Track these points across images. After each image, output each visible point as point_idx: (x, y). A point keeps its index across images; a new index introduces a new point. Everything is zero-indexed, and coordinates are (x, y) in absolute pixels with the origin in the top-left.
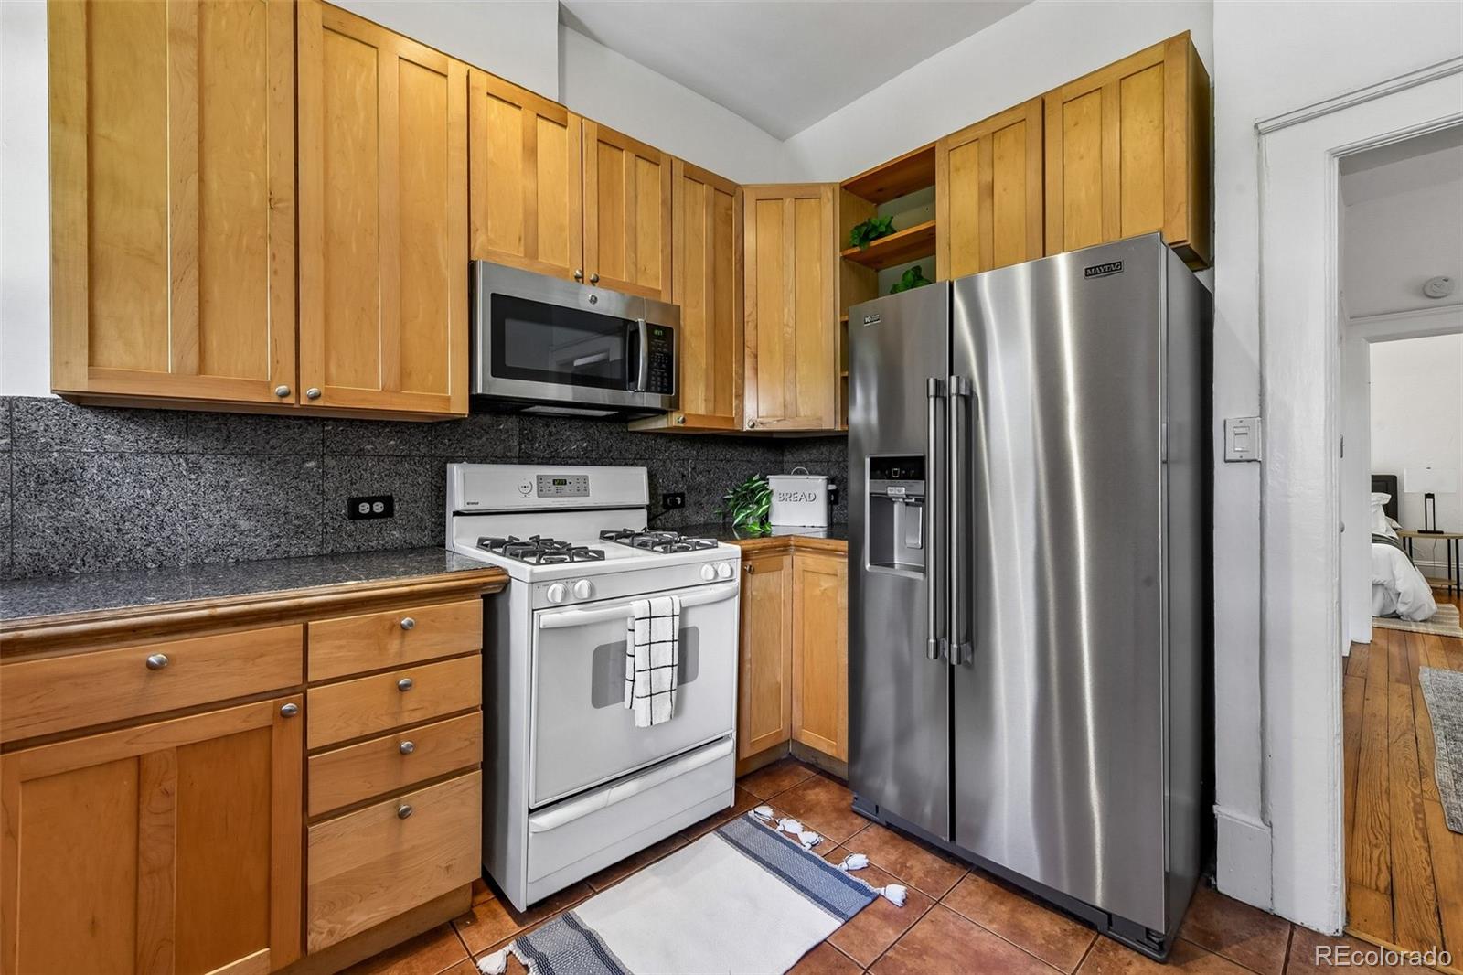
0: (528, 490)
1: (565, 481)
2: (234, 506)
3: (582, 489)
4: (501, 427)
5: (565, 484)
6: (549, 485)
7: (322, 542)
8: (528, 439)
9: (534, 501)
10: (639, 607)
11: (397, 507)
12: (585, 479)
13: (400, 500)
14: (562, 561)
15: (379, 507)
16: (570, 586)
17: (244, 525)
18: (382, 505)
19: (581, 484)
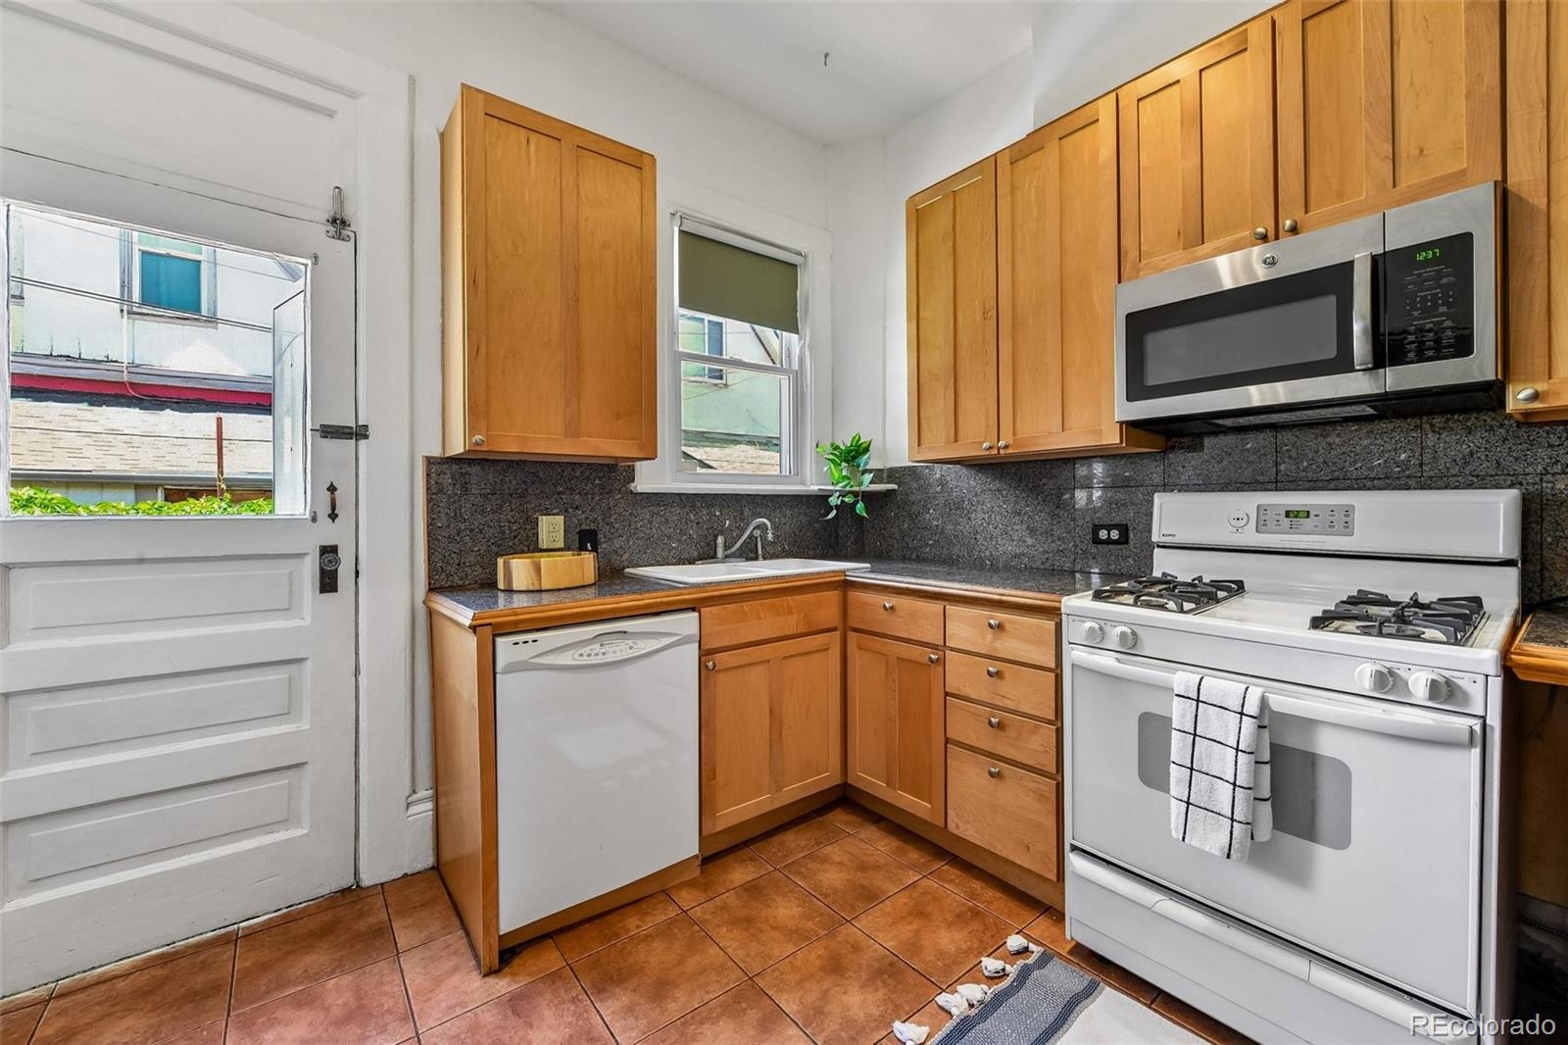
0: (1241, 523)
1: (1308, 512)
2: (1024, 527)
3: (1339, 526)
4: (1249, 446)
5: (1308, 516)
6: (1278, 518)
7: (1074, 560)
8: (1290, 457)
9: (1251, 538)
10: (1183, 680)
11: (1131, 536)
12: (1348, 511)
13: (1134, 528)
14: (1162, 607)
15: (1115, 535)
16: (1107, 629)
17: (1030, 541)
18: (1117, 532)
19: (1339, 517)
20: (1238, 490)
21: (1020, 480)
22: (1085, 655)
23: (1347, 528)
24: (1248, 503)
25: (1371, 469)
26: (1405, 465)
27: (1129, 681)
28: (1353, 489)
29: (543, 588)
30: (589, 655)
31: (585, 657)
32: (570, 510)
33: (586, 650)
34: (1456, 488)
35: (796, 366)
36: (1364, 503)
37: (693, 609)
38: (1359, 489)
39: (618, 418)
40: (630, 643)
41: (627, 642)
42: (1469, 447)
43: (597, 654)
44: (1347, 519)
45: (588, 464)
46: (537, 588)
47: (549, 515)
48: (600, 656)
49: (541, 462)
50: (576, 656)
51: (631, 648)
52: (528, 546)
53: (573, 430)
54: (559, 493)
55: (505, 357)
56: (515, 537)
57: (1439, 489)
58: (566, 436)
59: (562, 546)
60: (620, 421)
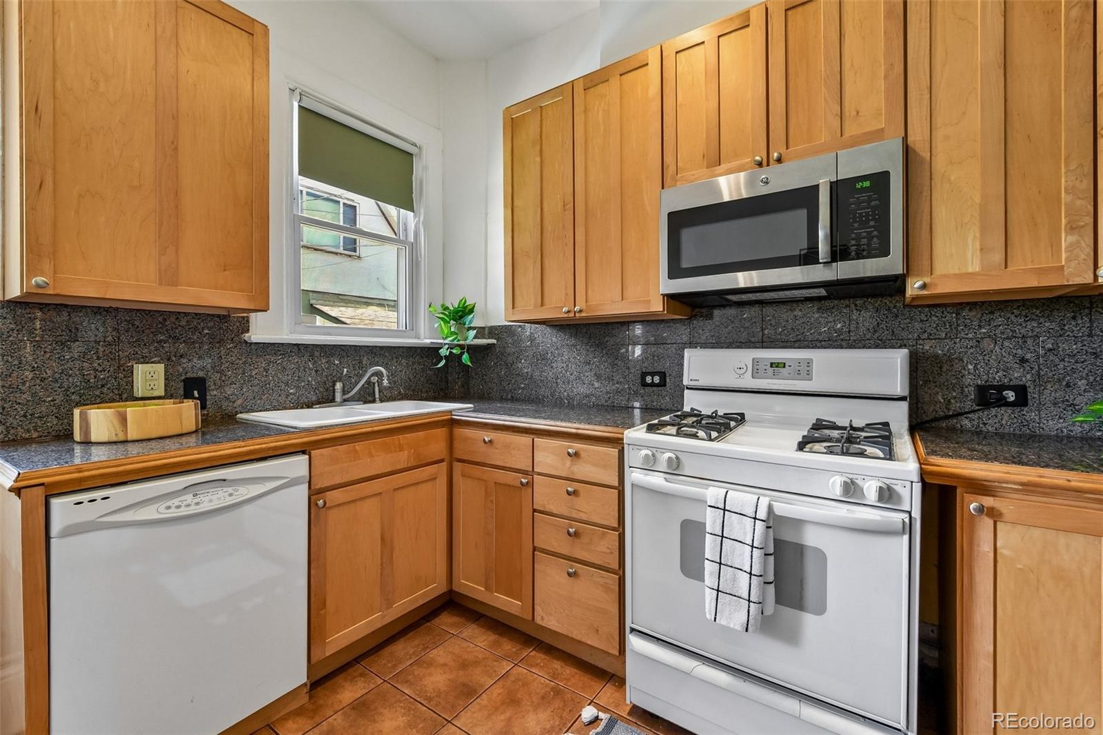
0: (742, 371)
1: (784, 363)
2: (593, 373)
3: (803, 373)
4: (745, 316)
5: (784, 367)
6: (766, 367)
7: (629, 399)
8: (771, 324)
9: (749, 382)
10: (713, 494)
11: (668, 380)
12: (809, 363)
13: (670, 375)
14: (695, 436)
15: (657, 379)
16: (658, 455)
17: (597, 385)
19: (803, 368)
20: (738, 347)
21: (590, 338)
22: (641, 476)
23: (809, 376)
24: (746, 356)
25: (820, 334)
26: (839, 332)
27: (673, 496)
28: (809, 348)
29: (129, 439)
30: (178, 507)
31: (173, 510)
32: (174, 359)
33: (176, 502)
34: (869, 348)
35: (411, 238)
36: (818, 357)
37: (304, 452)
38: (813, 348)
39: (225, 270)
40: (230, 490)
41: (225, 489)
42: (877, 320)
43: (188, 505)
44: (808, 369)
45: (196, 314)
46: (121, 438)
47: (147, 363)
48: (193, 507)
49: (138, 310)
50: (162, 509)
51: (231, 495)
52: (120, 395)
53: (170, 277)
54: (161, 341)
55: (80, 196)
56: (103, 386)
57: (859, 348)
58: (161, 284)
59: (162, 393)
60: (226, 273)
